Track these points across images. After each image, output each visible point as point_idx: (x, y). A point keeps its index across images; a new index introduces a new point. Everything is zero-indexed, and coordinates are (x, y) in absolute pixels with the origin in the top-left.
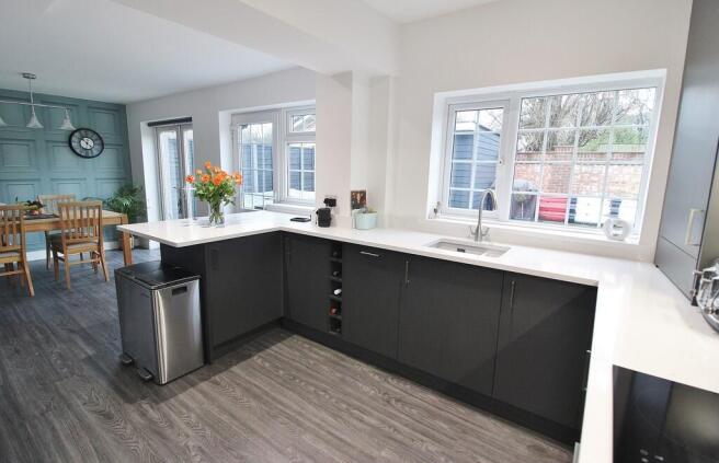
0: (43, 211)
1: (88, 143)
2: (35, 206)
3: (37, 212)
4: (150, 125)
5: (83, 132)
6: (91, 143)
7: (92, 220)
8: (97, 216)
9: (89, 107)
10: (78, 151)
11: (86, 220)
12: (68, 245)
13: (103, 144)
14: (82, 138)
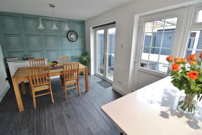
0: (58, 65)
1: (73, 36)
2: (55, 64)
3: (56, 66)
4: (93, 28)
5: (71, 32)
6: (74, 36)
7: (75, 70)
8: (77, 68)
9: (74, 22)
10: (70, 39)
11: (73, 70)
12: (66, 81)
13: (77, 37)
14: (71, 35)
